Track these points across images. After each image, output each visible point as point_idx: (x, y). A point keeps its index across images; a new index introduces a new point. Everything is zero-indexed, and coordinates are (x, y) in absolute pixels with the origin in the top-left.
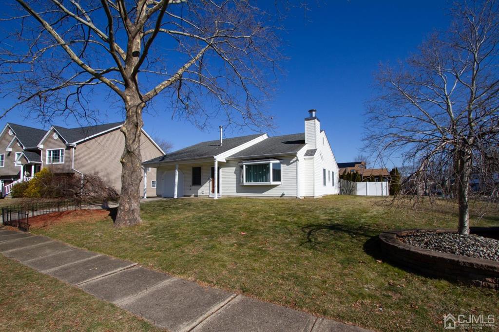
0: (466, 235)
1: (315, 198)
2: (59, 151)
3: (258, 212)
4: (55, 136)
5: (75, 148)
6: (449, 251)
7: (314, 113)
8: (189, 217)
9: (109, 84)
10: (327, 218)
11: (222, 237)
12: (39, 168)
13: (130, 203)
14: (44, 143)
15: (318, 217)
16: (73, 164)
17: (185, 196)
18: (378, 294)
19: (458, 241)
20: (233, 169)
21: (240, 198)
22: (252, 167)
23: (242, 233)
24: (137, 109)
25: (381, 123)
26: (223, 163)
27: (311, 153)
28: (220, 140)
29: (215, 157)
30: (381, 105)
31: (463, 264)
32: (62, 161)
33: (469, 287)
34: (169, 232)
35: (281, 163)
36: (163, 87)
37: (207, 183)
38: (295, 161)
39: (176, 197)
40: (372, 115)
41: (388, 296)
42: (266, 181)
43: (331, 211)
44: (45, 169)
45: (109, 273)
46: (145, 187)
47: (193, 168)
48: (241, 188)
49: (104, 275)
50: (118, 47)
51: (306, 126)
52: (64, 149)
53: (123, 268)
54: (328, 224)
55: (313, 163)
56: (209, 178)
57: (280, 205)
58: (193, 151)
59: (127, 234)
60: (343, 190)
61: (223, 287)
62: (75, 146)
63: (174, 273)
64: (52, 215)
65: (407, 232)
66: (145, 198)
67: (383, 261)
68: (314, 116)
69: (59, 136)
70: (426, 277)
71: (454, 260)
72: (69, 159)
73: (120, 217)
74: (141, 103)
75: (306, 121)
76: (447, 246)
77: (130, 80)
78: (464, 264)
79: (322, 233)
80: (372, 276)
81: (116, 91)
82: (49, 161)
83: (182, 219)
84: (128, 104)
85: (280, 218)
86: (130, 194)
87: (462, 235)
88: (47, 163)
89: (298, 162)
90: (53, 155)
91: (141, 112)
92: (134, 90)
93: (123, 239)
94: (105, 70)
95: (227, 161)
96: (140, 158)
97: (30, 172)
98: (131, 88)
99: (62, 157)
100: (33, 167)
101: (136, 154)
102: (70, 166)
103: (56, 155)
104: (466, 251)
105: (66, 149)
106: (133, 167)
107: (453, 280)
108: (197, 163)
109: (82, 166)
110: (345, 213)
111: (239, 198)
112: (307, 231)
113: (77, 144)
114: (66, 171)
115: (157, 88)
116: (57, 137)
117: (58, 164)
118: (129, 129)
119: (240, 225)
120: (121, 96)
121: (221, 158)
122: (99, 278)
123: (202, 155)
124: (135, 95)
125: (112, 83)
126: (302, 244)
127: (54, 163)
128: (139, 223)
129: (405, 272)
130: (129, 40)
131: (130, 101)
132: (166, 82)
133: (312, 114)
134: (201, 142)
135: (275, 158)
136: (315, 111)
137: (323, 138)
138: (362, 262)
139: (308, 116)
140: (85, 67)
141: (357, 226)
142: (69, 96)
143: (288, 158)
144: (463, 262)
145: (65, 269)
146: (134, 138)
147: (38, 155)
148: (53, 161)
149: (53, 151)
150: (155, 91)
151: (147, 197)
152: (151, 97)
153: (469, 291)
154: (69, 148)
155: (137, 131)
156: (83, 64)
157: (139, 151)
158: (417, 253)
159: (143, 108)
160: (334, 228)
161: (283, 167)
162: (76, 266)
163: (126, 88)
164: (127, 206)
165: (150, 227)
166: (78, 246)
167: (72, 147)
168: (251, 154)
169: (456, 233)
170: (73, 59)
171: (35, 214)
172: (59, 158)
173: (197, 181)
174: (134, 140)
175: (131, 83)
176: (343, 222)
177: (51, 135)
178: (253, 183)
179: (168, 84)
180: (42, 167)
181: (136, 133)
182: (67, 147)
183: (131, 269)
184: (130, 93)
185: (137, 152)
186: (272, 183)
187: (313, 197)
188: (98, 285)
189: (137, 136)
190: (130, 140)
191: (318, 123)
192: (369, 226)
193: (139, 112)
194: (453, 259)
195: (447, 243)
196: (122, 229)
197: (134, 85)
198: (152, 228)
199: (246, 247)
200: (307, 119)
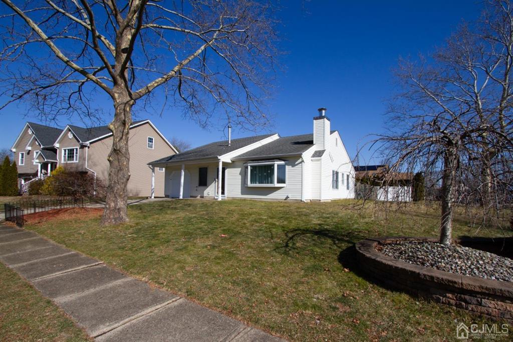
0: (447, 245)
1: (321, 201)
2: (73, 149)
3: (251, 215)
4: (70, 136)
5: (89, 147)
6: (420, 262)
7: (324, 111)
8: (179, 217)
9: (96, 81)
10: (319, 222)
11: (200, 238)
12: (56, 166)
13: (115, 202)
14: (59, 142)
15: (310, 221)
16: (86, 162)
17: (191, 197)
18: (325, 305)
19: (435, 251)
20: (238, 170)
21: (245, 200)
22: (257, 169)
23: (223, 235)
24: (125, 106)
25: (403, 123)
26: (229, 163)
27: (319, 154)
28: (229, 141)
29: (219, 157)
30: (403, 103)
31: (423, 277)
32: (76, 160)
33: (429, 302)
34: (151, 232)
35: (286, 164)
36: (156, 85)
37: (213, 184)
38: (301, 163)
39: (181, 197)
40: (392, 115)
41: (335, 309)
42: (271, 183)
43: (328, 216)
44: (60, 168)
45: (70, 270)
46: (153, 187)
47: (200, 169)
48: (246, 190)
49: (65, 271)
50: (110, 43)
51: (314, 126)
52: (78, 148)
53: (86, 266)
54: (316, 229)
55: (321, 165)
56: (215, 179)
57: (280, 209)
58: (200, 151)
59: (109, 232)
60: (359, 194)
61: (171, 289)
62: (89, 145)
63: (131, 273)
64: (51, 212)
65: (393, 239)
66: (153, 197)
67: (350, 270)
68: (324, 115)
69: (74, 135)
70: (387, 289)
71: (415, 272)
72: (82, 158)
73: (106, 216)
74: (130, 101)
75: (314, 121)
76: (420, 257)
77: (118, 77)
78: (425, 277)
79: (305, 238)
80: (329, 285)
81: (103, 88)
82: (65, 160)
83: (172, 220)
84: (116, 101)
85: (270, 220)
86: (116, 192)
87: (442, 245)
88: (63, 162)
89: (303, 163)
90: (68, 153)
91: (130, 110)
92: (123, 87)
93: (104, 237)
94: (99, 68)
95: (233, 162)
96: (127, 156)
97: (47, 170)
98: (120, 85)
99: (77, 156)
100: (49, 165)
101: (123, 153)
102: (83, 165)
103: (71, 153)
104: (439, 262)
105: (80, 148)
106: (119, 165)
107: (414, 295)
108: (203, 163)
109: (95, 165)
110: (341, 218)
111: (240, 200)
112: (290, 235)
113: (91, 143)
114: (80, 169)
115: (149, 85)
116: (72, 136)
117: (72, 163)
118: (116, 127)
119: (225, 226)
120: (110, 94)
121: (226, 158)
122: (58, 274)
123: (207, 155)
124: (124, 93)
125: (98, 80)
126: (277, 248)
127: (68, 162)
128: (124, 222)
129: (368, 283)
130: (117, 36)
131: (119, 98)
132: (160, 79)
133: (321, 113)
134: (212, 142)
135: (280, 159)
136: (325, 109)
137: (337, 139)
138: (327, 271)
139: (318, 115)
140: (70, 64)
141: (347, 232)
142: (71, 94)
143: (293, 159)
144: (424, 274)
145: (32, 264)
146: (121, 136)
147: (55, 154)
148: (68, 160)
149: (68, 150)
150: (147, 88)
151: (155, 197)
152: (142, 95)
153: (428, 307)
154: (83, 147)
155: (124, 129)
156: (68, 61)
157: (127, 149)
158: (382, 263)
159: (132, 106)
160: (321, 233)
161: (288, 168)
162: (43, 263)
163: (114, 85)
164: (113, 204)
165: (135, 226)
166: (59, 243)
167: (86, 146)
168: (257, 154)
169: (437, 243)
170: (58, 56)
171: (37, 211)
172: (73, 157)
173: (204, 182)
174: (121, 138)
175: (120, 80)
176: (334, 227)
177: (66, 134)
178: (258, 185)
179: (162, 82)
180: (58, 166)
181: (123, 131)
182: (81, 146)
183: (95, 267)
184: (118, 90)
185: (124, 150)
186: (277, 185)
187: (320, 200)
188: (51, 282)
189: (124, 134)
190: (117, 138)
191: (327, 123)
192: (360, 232)
193: (128, 109)
194: (414, 270)
195: (423, 253)
196: (106, 227)
197: (123, 82)
198: (137, 227)
199: (217, 250)
200: (316, 119)
